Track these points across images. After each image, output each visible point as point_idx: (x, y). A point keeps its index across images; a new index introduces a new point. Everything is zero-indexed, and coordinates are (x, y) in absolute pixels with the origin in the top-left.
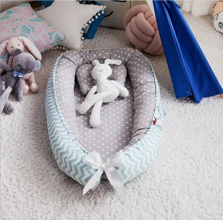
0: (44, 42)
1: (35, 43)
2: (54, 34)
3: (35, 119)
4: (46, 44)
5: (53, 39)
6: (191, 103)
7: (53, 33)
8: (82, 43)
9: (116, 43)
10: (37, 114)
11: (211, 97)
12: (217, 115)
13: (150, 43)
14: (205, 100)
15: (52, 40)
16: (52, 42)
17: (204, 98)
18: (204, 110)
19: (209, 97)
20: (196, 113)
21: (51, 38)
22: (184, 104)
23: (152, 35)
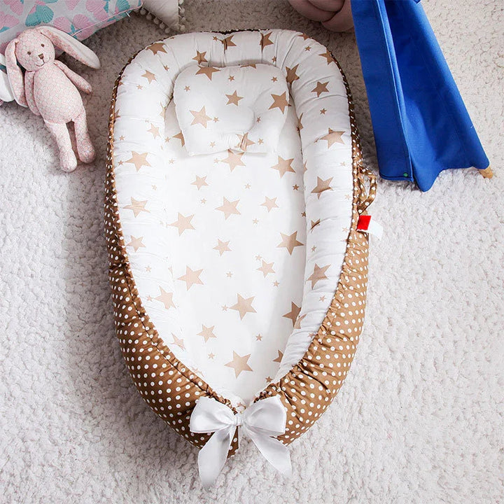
0: (93, 19)
1: (73, 23)
4: (97, 22)
5: (113, 10)
6: (415, 189)
10: (82, 219)
11: (460, 171)
14: (446, 176)
15: (112, 13)
16: (110, 16)
17: (444, 171)
18: (440, 211)
19: (455, 170)
20: (424, 219)
21: (106, 8)
22: (399, 190)
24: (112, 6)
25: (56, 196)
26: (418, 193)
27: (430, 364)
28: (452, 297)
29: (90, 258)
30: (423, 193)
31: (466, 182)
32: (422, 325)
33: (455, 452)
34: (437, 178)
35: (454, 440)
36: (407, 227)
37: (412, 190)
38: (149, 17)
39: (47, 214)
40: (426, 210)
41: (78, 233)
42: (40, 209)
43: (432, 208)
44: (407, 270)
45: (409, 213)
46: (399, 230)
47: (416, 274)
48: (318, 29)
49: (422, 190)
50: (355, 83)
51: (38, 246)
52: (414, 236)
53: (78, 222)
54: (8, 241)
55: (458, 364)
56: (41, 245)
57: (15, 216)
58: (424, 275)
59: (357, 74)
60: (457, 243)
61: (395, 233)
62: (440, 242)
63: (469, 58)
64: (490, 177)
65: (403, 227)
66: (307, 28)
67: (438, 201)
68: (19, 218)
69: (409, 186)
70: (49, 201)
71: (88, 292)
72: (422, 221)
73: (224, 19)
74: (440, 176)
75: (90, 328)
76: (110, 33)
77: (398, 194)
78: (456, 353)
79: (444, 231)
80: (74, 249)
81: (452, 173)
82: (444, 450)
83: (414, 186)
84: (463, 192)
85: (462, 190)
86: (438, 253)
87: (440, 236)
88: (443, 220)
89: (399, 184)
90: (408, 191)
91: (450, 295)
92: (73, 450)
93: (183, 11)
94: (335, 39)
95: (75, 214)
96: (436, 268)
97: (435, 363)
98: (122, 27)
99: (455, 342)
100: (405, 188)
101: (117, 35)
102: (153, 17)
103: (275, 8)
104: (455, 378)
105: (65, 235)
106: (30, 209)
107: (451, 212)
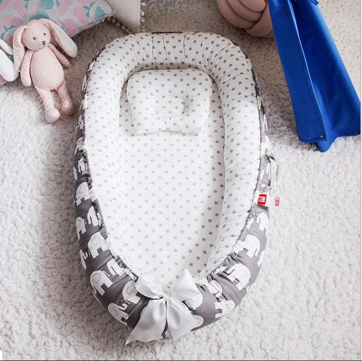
0: (78, 22)
1: (63, 24)
2: (94, 7)
3: (59, 176)
4: (80, 25)
5: (93, 16)
6: (317, 150)
7: (92, 4)
8: (143, 14)
9: (200, 6)
10: (63, 167)
11: (351, 138)
12: (357, 178)
13: (256, 22)
14: (340, 141)
15: (91, 18)
16: (90, 21)
17: (339, 138)
18: (336, 167)
19: (347, 137)
21: (88, 14)
22: (304, 151)
23: (262, 10)
24: (92, 13)
25: (43, 150)
26: (319, 153)
27: (330, 281)
28: (347, 231)
29: (68, 195)
30: (323, 153)
31: (355, 146)
32: (323, 251)
33: (353, 351)
34: (334, 143)
35: (351, 341)
36: (310, 178)
37: (314, 151)
38: (118, 25)
39: (36, 163)
40: (325, 166)
41: (59, 177)
42: (31, 159)
43: (330, 165)
44: (311, 209)
45: (312, 167)
46: (305, 180)
47: (318, 213)
48: (243, 35)
49: (322, 151)
50: (271, 74)
51: (28, 186)
52: (316, 185)
53: (59, 169)
54: (5, 181)
55: (353, 282)
56: (30, 185)
57: (12, 164)
58: (324, 214)
59: (272, 67)
60: (350, 191)
61: (301, 182)
62: (336, 190)
63: (356, 57)
65: (308, 177)
66: (235, 35)
67: (335, 159)
68: (14, 165)
69: (312, 148)
70: (38, 153)
71: (65, 221)
72: (322, 173)
73: (173, 27)
74: (336, 141)
75: (65, 248)
76: (89, 35)
77: (303, 154)
78: (350, 273)
79: (340, 181)
80: (55, 189)
81: (345, 139)
82: (343, 349)
83: (315, 148)
84: (354, 153)
85: (352, 151)
86: (335, 197)
87: (336, 186)
88: (339, 173)
89: (304, 147)
90: (311, 151)
91: (345, 230)
92: (47, 343)
93: (143, 20)
94: (256, 42)
95: (57, 163)
96: (333, 209)
97: (334, 281)
98: (98, 31)
99: (350, 265)
100: (309, 149)
101: (94, 37)
102: (121, 24)
103: (211, 20)
104: (351, 293)
105: (49, 178)
106: (23, 159)
107: (344, 168)
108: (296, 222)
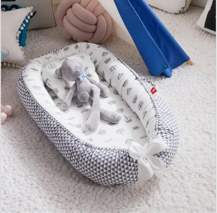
3: (27, 145)
10: (26, 140)
11: (179, 67)
13: (94, 32)
19: (178, 68)
22: (160, 81)
23: (96, 23)
26: (168, 79)
30: (170, 78)
38: (9, 65)
64: (193, 65)
77: (160, 83)
83: (164, 77)
90: (163, 79)
93: (25, 56)
102: (11, 64)
107: (186, 80)
108: (179, 110)
